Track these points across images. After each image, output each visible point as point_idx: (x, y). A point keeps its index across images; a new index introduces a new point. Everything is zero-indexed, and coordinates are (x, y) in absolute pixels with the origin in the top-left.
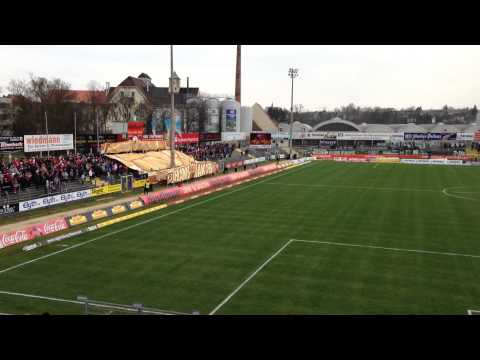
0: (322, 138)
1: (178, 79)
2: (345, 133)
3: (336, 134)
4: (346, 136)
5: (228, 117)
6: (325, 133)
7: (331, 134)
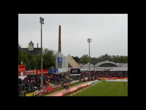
0: (103, 70)
1: (33, 44)
2: (113, 68)
3: (109, 68)
4: (115, 69)
5: (59, 61)
6: (104, 68)
7: (107, 68)
